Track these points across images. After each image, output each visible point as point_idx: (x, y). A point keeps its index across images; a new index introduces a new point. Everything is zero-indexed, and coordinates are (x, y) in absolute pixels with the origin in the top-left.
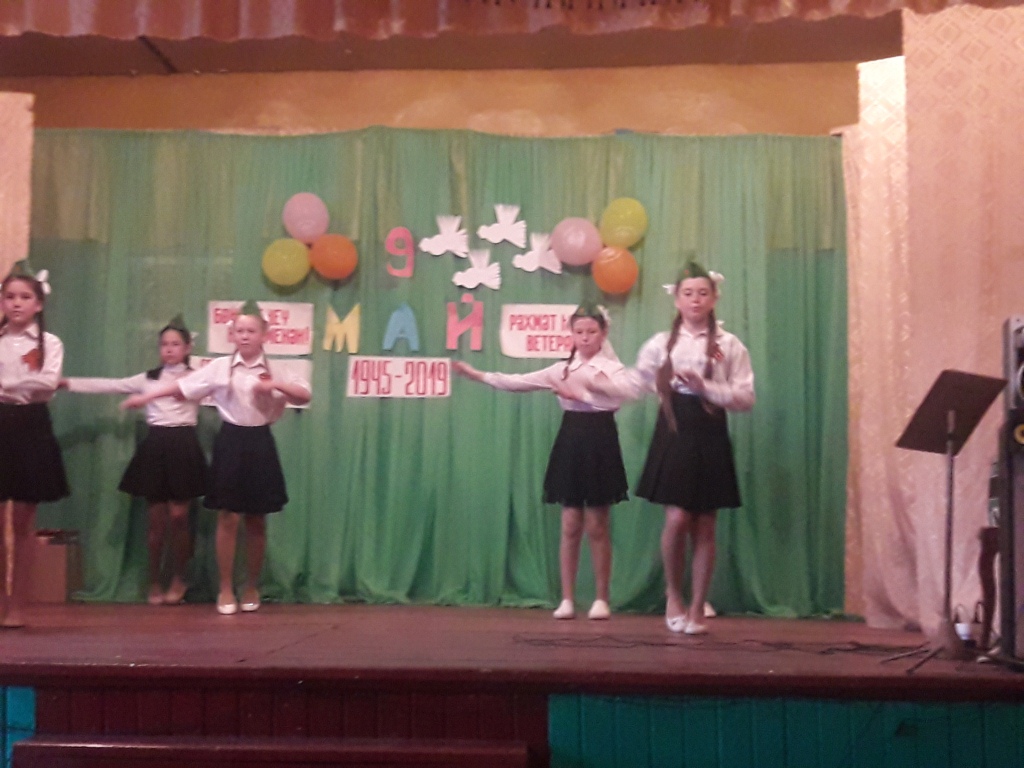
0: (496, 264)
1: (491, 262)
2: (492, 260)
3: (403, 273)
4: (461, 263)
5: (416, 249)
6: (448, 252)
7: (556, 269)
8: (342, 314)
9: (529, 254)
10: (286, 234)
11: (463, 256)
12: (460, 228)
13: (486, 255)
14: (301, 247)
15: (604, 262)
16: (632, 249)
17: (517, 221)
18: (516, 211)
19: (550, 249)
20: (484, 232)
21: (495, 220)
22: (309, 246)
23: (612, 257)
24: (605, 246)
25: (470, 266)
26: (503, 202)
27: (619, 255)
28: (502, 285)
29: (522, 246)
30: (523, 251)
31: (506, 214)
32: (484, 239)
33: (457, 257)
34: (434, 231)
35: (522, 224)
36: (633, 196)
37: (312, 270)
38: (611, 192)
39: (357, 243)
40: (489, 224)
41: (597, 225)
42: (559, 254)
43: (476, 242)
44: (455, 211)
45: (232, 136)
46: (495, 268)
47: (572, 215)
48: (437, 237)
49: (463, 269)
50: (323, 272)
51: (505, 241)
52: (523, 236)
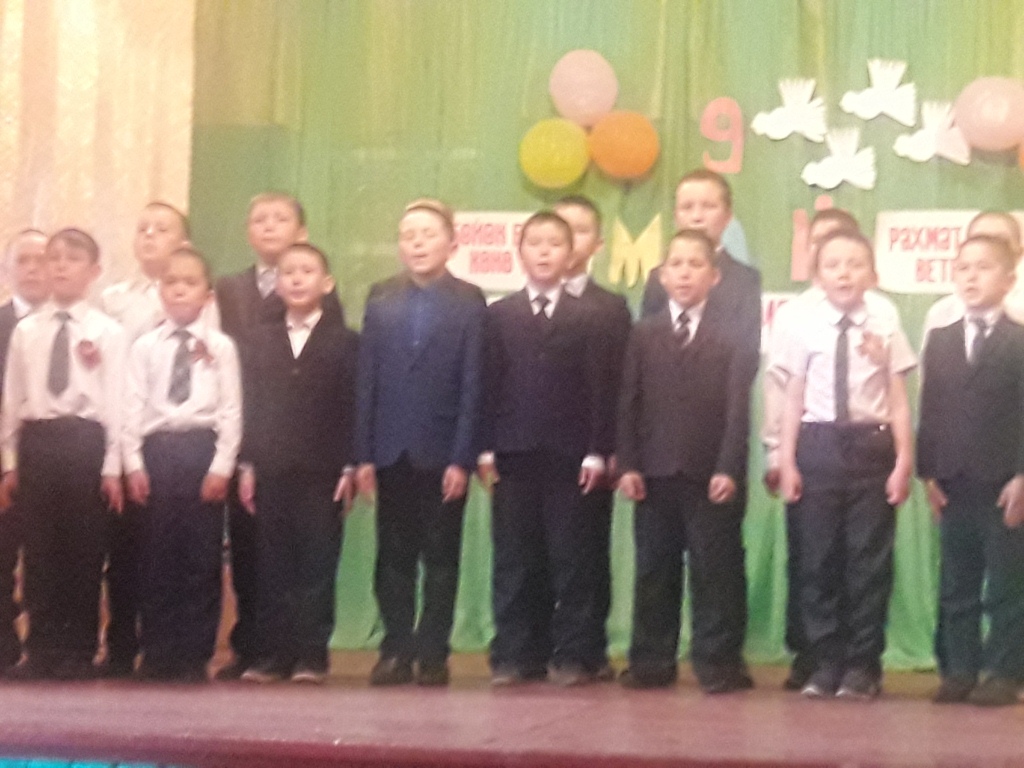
0: (869, 150)
2: (863, 144)
3: (727, 166)
4: (815, 150)
5: (747, 130)
7: (962, 156)
8: (635, 231)
9: (919, 134)
10: (555, 112)
11: (818, 139)
12: (813, 98)
13: (853, 136)
14: (580, 132)
18: (900, 68)
19: (953, 125)
20: (851, 102)
21: (869, 83)
22: (588, 129)
26: (882, 56)
28: (877, 182)
29: (910, 122)
30: (912, 130)
31: (886, 74)
32: (851, 115)
34: (775, 101)
35: (910, 89)
37: (592, 165)
39: (661, 121)
40: (859, 89)
42: (967, 134)
44: (805, 70)
46: (868, 154)
47: (989, 73)
48: (778, 111)
49: (818, 158)
50: (608, 167)
51: (882, 115)
52: (911, 107)
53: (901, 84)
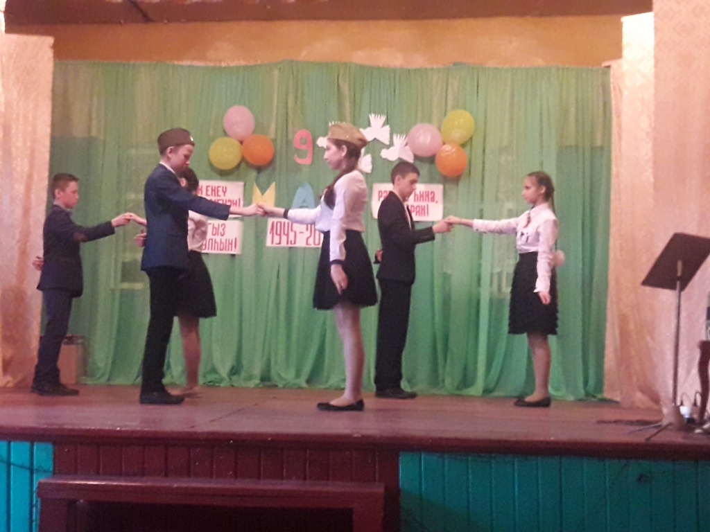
0: (370, 155)
2: (366, 153)
3: (305, 161)
5: (314, 145)
7: (410, 159)
8: (263, 190)
9: (392, 148)
10: (225, 133)
14: (237, 144)
15: (442, 154)
16: (463, 146)
18: (383, 119)
19: (407, 144)
21: (369, 125)
22: (241, 143)
23: (448, 151)
24: (444, 144)
26: (375, 113)
27: (454, 150)
28: (372, 170)
29: (387, 142)
30: (388, 147)
31: (377, 121)
35: (387, 128)
36: (465, 108)
37: (243, 160)
38: (449, 106)
39: (275, 140)
40: (365, 128)
41: (439, 129)
42: (413, 149)
45: (189, 66)
46: (369, 158)
47: (422, 121)
50: (250, 161)
51: (375, 139)
52: (388, 136)
53: (384, 125)
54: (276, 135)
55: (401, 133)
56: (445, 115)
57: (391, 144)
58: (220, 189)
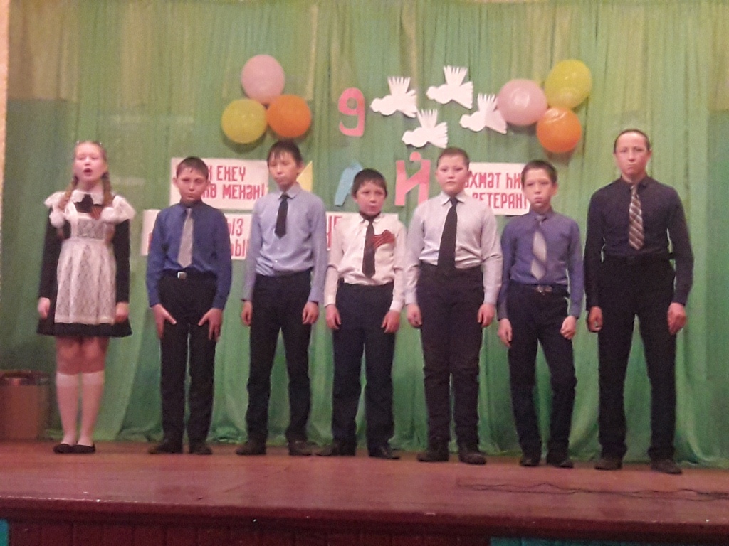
0: (444, 124)
1: (439, 122)
3: (354, 132)
4: (410, 123)
5: (367, 109)
6: (397, 112)
7: (502, 129)
9: (475, 114)
10: (245, 95)
11: (413, 116)
15: (549, 122)
16: (576, 110)
17: (464, 82)
18: (464, 72)
19: (496, 108)
20: (432, 93)
22: (266, 106)
23: (555, 117)
24: (549, 107)
25: (419, 125)
27: (563, 116)
29: (470, 107)
31: (455, 76)
32: (434, 100)
33: (406, 116)
34: (385, 91)
35: (469, 85)
36: (578, 57)
37: (269, 128)
38: (557, 54)
39: (312, 103)
41: (543, 86)
42: (505, 115)
43: (424, 103)
46: (443, 126)
47: (518, 76)
48: (387, 98)
50: (278, 131)
51: (452, 101)
52: (470, 96)
54: (314, 96)
55: (489, 92)
56: (551, 68)
57: (475, 108)
58: (237, 171)
